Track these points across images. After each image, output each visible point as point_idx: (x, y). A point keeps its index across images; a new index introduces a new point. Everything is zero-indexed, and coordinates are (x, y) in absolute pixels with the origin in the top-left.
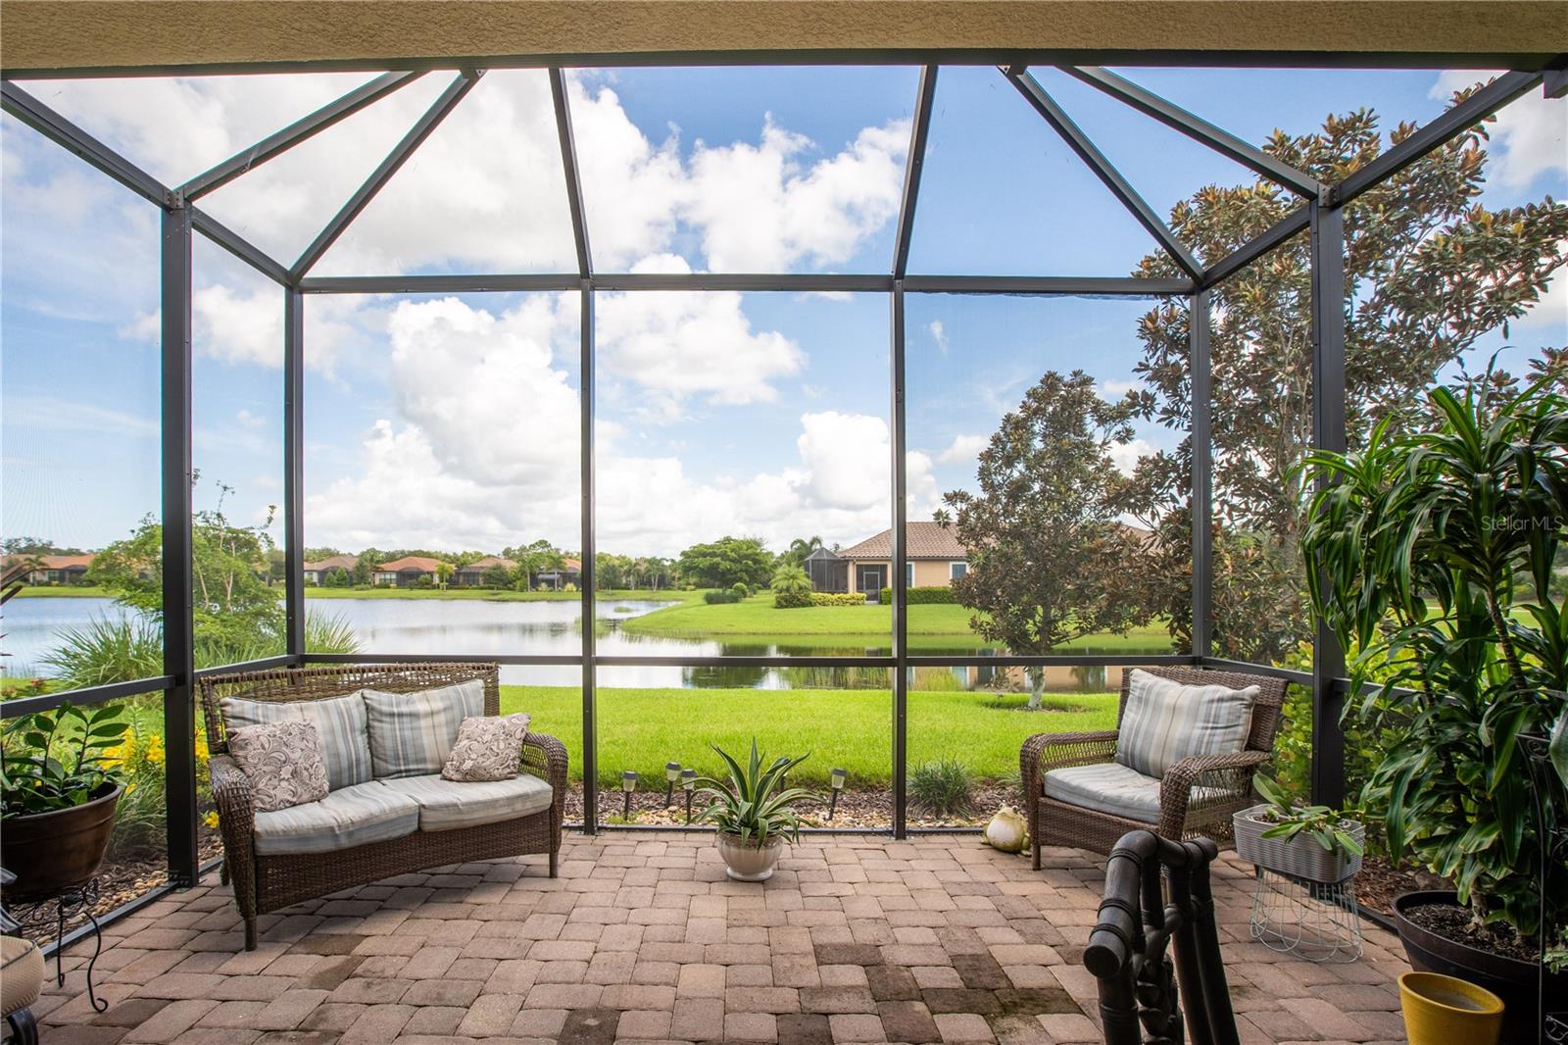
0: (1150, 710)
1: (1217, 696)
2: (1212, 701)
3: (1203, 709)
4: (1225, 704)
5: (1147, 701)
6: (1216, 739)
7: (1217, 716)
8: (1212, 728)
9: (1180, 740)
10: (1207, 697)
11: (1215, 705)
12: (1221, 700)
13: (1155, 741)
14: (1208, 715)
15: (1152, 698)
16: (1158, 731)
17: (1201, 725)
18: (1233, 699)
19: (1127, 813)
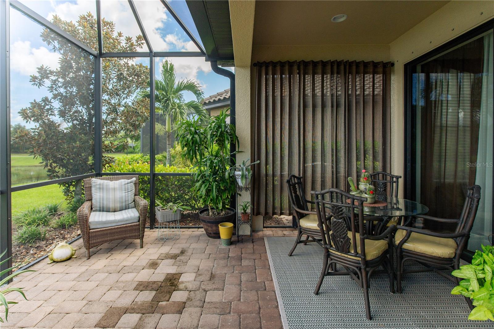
0: (105, 191)
1: (126, 182)
2: (125, 184)
3: (123, 187)
4: (129, 184)
5: (103, 189)
6: (129, 195)
7: (128, 188)
8: (128, 192)
9: (119, 198)
10: (123, 183)
11: (126, 185)
12: (128, 183)
13: (111, 200)
14: (125, 189)
15: (105, 187)
16: (111, 197)
17: (124, 192)
18: (131, 182)
19: (127, 222)
